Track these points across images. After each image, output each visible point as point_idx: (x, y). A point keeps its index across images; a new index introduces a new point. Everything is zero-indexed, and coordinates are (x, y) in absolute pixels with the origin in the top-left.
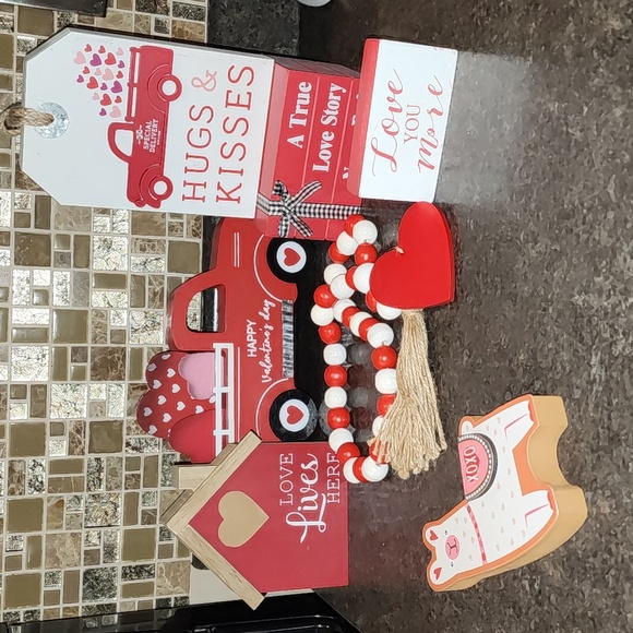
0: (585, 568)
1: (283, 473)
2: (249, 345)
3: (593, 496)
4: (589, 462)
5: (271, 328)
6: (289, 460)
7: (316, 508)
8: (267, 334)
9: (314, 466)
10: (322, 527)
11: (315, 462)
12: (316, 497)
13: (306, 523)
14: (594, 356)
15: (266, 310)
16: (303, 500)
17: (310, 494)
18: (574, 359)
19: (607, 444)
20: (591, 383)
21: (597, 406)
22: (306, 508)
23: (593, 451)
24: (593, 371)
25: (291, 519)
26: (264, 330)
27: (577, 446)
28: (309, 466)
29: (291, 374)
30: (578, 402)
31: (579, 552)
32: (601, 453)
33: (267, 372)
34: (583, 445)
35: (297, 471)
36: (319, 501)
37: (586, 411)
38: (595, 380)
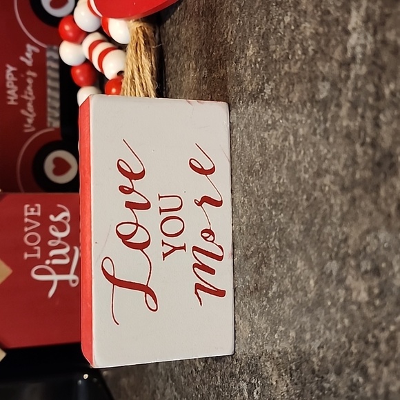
0: (322, 389)
1: (29, 225)
2: (9, 92)
3: (341, 269)
4: (337, 208)
5: (34, 74)
6: (36, 211)
7: (66, 261)
8: (30, 81)
9: (65, 218)
10: (74, 281)
11: (67, 214)
12: (67, 250)
13: (55, 278)
14: (354, 13)
15: (29, 55)
16: (52, 253)
17: (61, 247)
18: (321, 30)
19: (368, 174)
20: (346, 64)
21: (354, 106)
22: (55, 262)
23: (344, 189)
24: (353, 40)
25: (38, 272)
26: (27, 77)
27: (318, 182)
28: (59, 218)
29: (57, 124)
30: (324, 105)
31: (314, 359)
32: (358, 192)
33: (30, 121)
34: (327, 179)
35: (45, 223)
36: (71, 254)
37: (336, 117)
38: (354, 58)
